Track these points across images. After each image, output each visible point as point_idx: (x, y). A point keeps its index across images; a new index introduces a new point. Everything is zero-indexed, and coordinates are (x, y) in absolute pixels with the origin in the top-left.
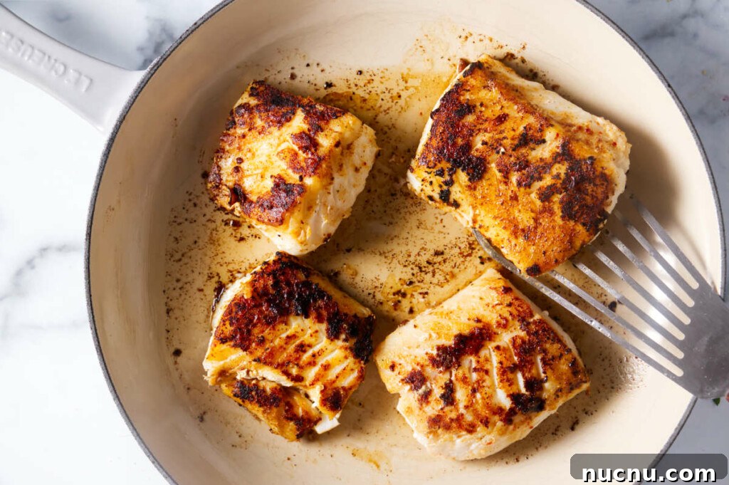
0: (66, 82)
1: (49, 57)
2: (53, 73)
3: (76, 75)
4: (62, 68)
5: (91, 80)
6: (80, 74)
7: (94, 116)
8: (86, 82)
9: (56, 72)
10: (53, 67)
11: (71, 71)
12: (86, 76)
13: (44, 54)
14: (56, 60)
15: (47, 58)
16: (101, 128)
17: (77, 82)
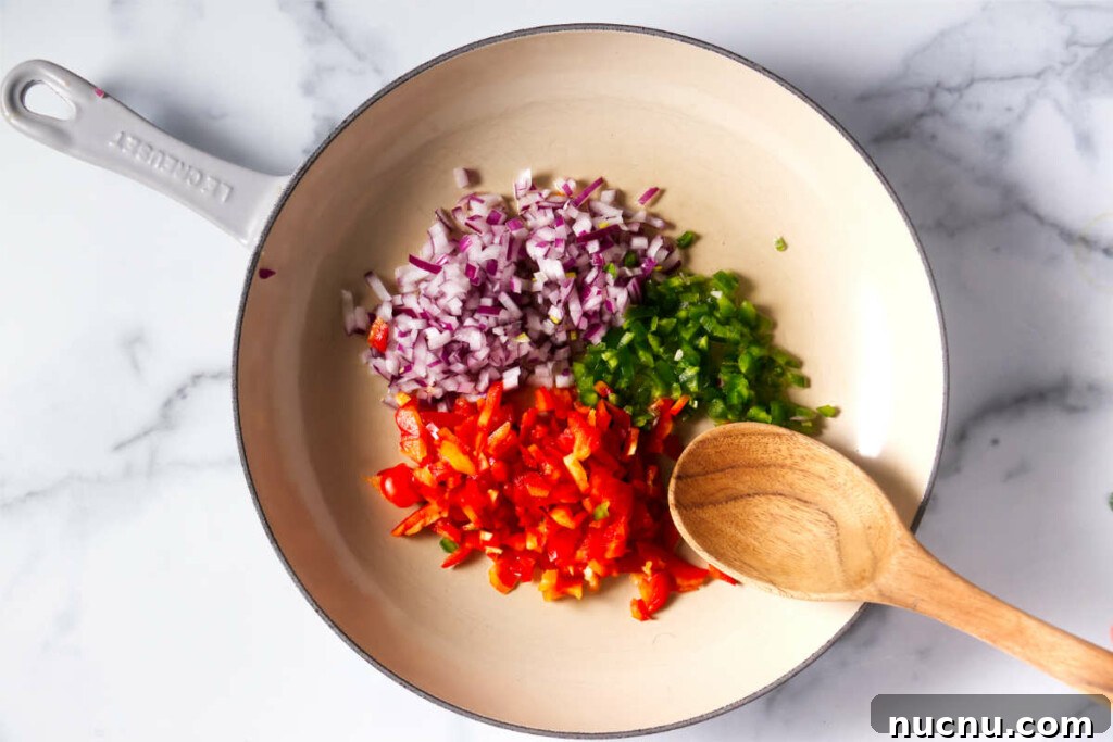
0: (202, 191)
1: (183, 164)
2: (188, 182)
3: (215, 183)
4: (198, 177)
5: (232, 189)
6: (218, 181)
7: (236, 228)
8: (225, 191)
9: (192, 181)
10: (188, 174)
11: (209, 179)
12: (226, 184)
13: (177, 161)
14: (190, 167)
15: (179, 165)
16: (245, 242)
17: (216, 192)
